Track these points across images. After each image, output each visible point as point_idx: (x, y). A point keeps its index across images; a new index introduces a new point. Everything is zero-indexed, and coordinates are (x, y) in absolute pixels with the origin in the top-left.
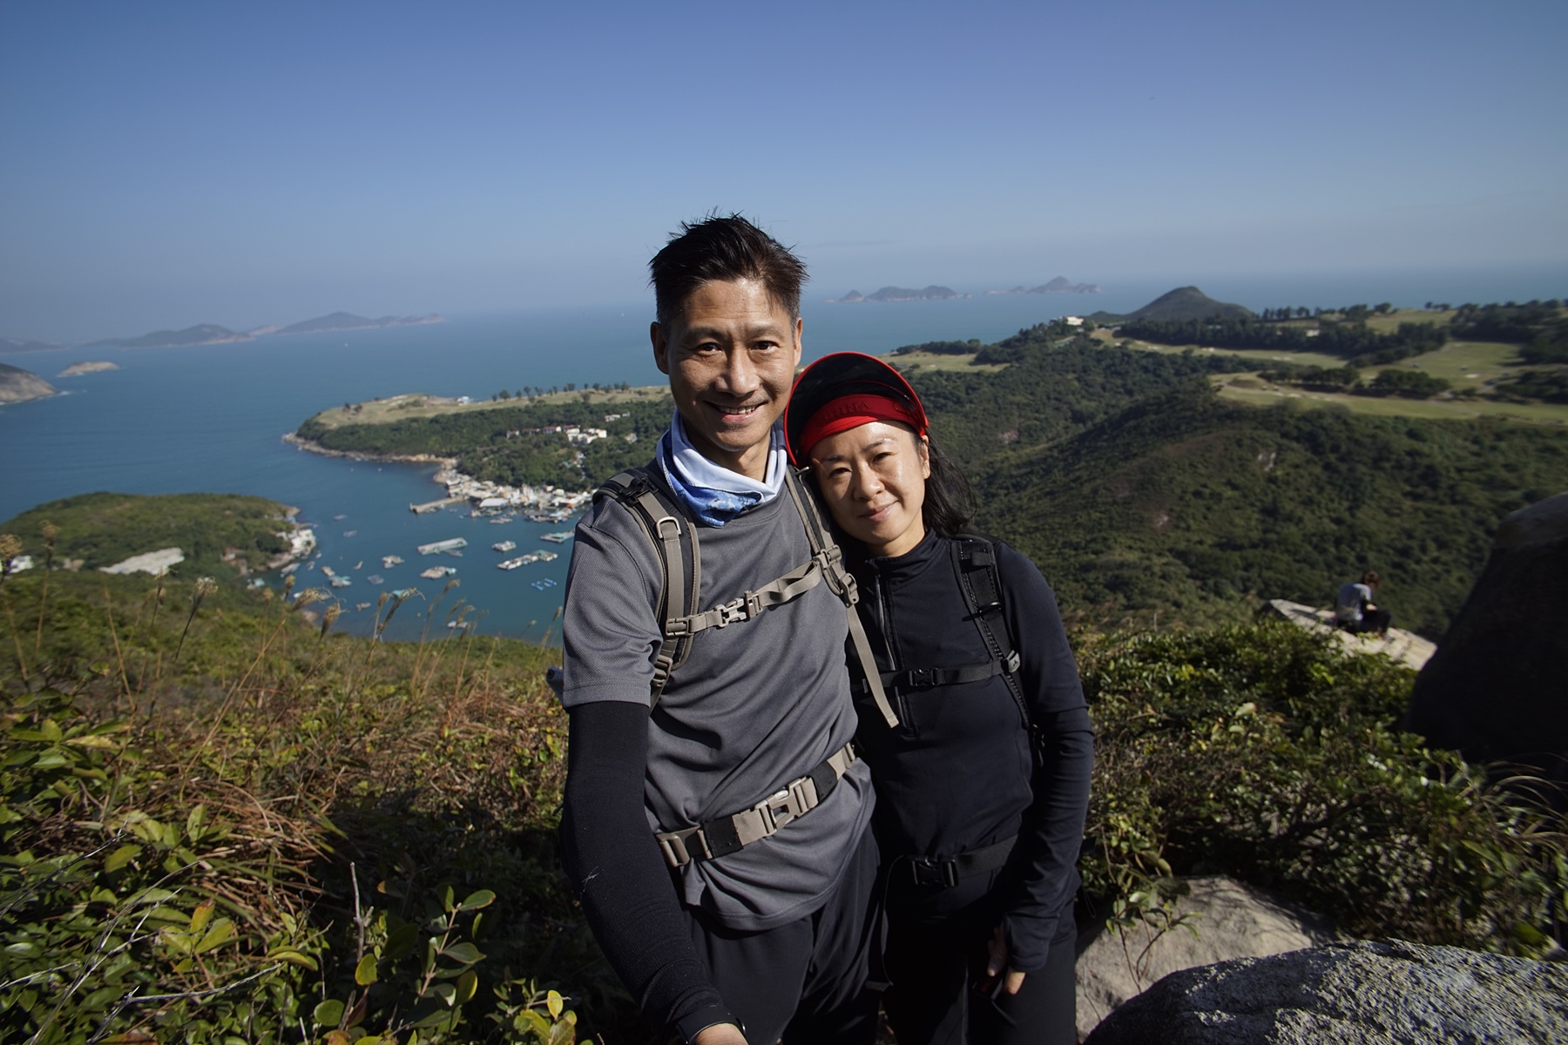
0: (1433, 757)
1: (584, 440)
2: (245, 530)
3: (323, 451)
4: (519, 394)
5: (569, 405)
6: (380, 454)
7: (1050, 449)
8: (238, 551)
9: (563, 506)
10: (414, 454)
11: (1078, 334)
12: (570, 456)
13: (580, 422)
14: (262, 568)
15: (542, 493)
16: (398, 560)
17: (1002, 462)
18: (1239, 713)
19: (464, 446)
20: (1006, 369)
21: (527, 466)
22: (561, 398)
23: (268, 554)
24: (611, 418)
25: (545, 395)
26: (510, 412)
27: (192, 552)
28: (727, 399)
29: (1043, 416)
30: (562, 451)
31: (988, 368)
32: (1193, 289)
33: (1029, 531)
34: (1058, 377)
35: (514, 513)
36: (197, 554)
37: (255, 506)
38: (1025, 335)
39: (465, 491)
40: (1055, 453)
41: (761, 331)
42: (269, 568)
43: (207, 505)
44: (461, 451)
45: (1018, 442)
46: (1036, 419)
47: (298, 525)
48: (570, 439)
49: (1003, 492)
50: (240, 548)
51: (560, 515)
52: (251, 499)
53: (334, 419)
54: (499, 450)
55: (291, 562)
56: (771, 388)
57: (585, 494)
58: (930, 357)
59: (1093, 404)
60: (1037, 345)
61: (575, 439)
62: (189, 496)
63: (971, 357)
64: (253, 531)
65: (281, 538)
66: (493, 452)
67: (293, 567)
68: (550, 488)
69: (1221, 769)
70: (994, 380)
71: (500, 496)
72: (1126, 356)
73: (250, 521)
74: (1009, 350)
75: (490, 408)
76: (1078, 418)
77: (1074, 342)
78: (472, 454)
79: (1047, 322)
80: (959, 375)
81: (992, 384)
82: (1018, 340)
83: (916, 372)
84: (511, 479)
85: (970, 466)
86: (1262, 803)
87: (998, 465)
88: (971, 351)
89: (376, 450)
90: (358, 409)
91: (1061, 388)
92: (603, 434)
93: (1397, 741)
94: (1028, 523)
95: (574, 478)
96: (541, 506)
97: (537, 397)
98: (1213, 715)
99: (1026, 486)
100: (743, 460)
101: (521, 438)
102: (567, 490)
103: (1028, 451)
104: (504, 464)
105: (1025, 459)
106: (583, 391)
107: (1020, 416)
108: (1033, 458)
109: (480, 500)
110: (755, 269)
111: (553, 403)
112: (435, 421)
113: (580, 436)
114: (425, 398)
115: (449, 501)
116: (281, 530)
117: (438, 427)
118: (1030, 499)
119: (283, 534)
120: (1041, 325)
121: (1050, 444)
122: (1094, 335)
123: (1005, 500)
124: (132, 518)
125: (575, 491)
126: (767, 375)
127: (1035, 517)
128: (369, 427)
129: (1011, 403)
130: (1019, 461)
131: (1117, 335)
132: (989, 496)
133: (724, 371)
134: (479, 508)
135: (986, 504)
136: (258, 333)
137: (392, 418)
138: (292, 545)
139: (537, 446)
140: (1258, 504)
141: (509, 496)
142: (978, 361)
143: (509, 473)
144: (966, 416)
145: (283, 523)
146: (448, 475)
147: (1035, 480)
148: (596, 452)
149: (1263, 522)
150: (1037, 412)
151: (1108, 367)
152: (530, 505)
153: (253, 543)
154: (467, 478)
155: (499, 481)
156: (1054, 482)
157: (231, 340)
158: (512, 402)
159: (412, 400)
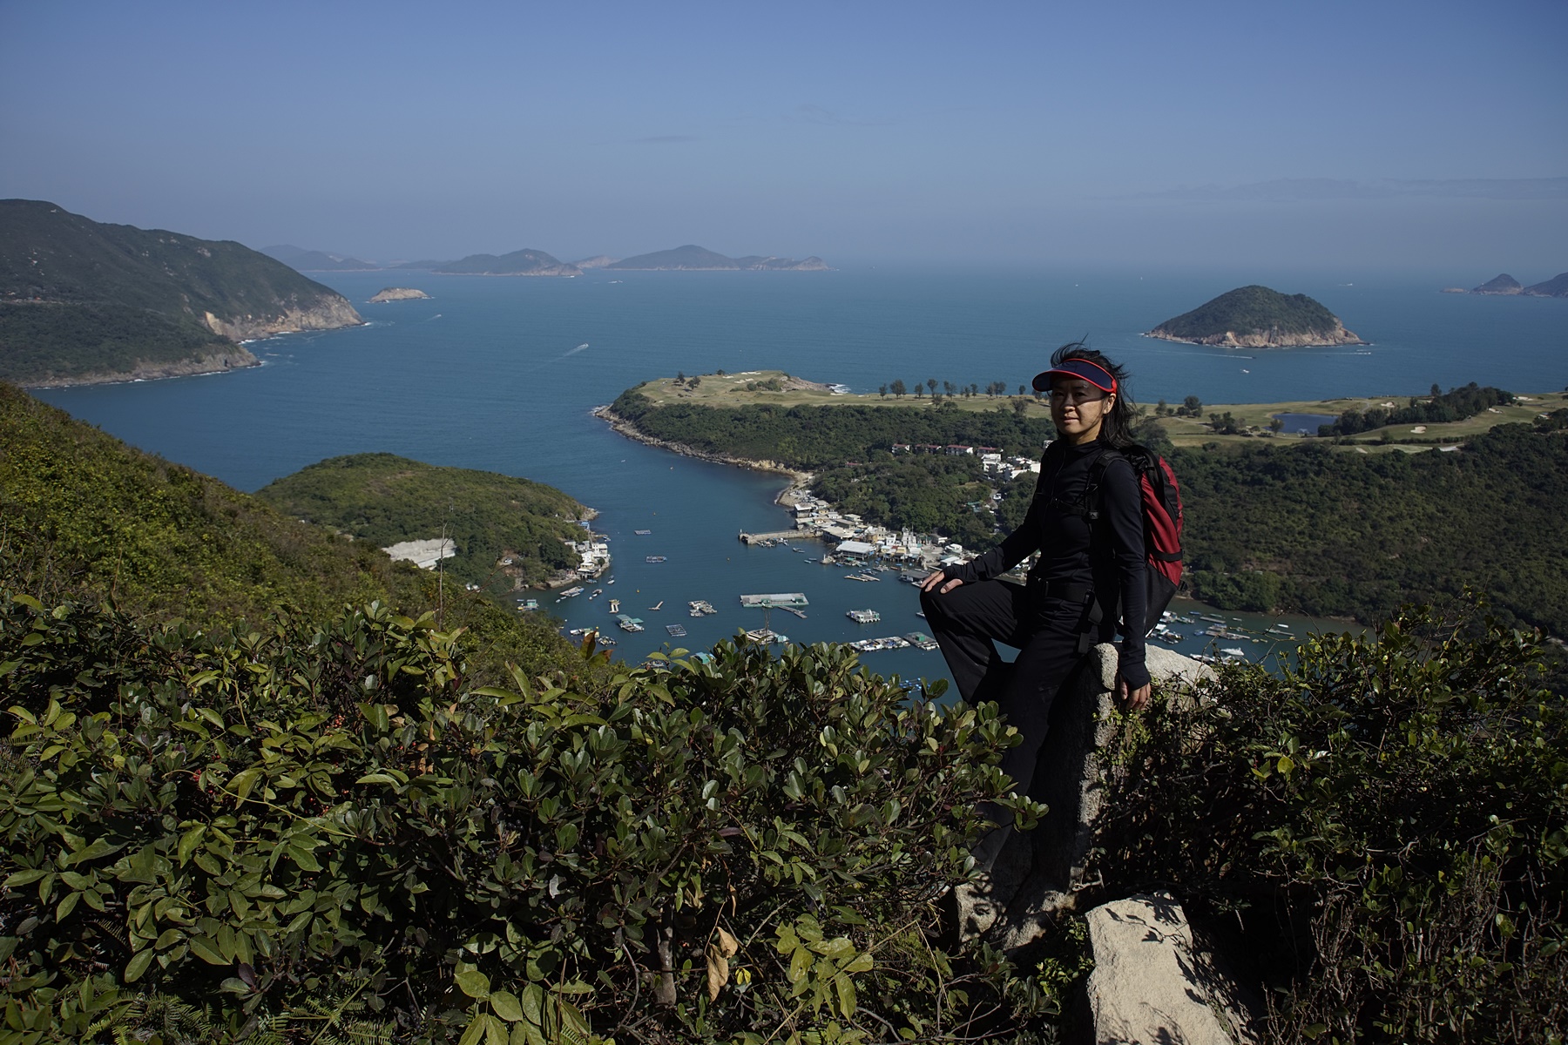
1: (1007, 472)
2: (530, 529)
3: (639, 435)
4: (919, 390)
5: (992, 415)
6: (711, 452)
8: (516, 556)
10: (757, 460)
12: (982, 495)
13: (1004, 443)
14: (539, 585)
15: (929, 545)
16: (710, 609)
19: (827, 456)
21: (914, 501)
22: (980, 403)
23: (550, 567)
25: (958, 396)
26: (903, 413)
27: (465, 549)
30: (969, 486)
35: (883, 568)
36: (470, 550)
37: (546, 499)
39: (818, 523)
42: (549, 585)
43: (492, 489)
44: (823, 464)
47: (592, 536)
48: (986, 468)
50: (518, 553)
52: (543, 489)
53: (661, 394)
54: (877, 469)
55: (575, 584)
61: (993, 468)
62: (475, 472)
64: (539, 532)
65: (570, 547)
66: (868, 472)
67: (575, 591)
68: (942, 540)
71: (868, 539)
73: (536, 519)
75: (875, 405)
78: (836, 470)
84: (887, 516)
89: (708, 444)
90: (694, 384)
96: (924, 564)
97: (944, 396)
101: (913, 456)
104: (881, 492)
106: (1017, 397)
109: (838, 540)
111: (968, 409)
112: (793, 413)
113: (1002, 466)
114: (784, 379)
115: (794, 534)
116: (571, 538)
117: (796, 423)
119: (574, 543)
124: (410, 492)
128: (704, 411)
134: (835, 552)
137: (734, 402)
138: (580, 561)
139: (934, 472)
141: (880, 541)
143: (887, 506)
145: (576, 528)
146: (797, 498)
148: (1022, 495)
152: (910, 559)
153: (535, 549)
154: (824, 504)
155: (870, 517)
157: (557, 274)
158: (907, 400)
159: (766, 379)
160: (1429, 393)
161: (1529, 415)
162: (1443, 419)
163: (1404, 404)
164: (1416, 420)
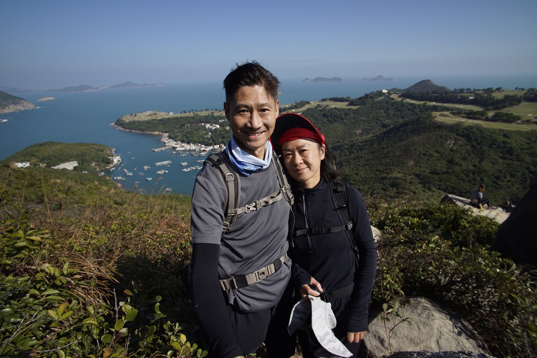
0: (503, 261)
1: (212, 128)
2: (98, 155)
3: (123, 129)
4: (190, 112)
5: (207, 116)
7: (373, 137)
8: (96, 163)
9: (204, 151)
10: (154, 132)
11: (386, 96)
12: (207, 134)
13: (210, 122)
14: (104, 169)
15: (197, 146)
16: (149, 167)
17: (356, 141)
18: (432, 240)
19: (171, 129)
20: (359, 108)
21: (192, 137)
22: (204, 114)
23: (106, 164)
24: (221, 121)
25: (198, 112)
26: (186, 118)
27: (81, 162)
28: (250, 130)
29: (371, 125)
30: (204, 132)
31: (353, 107)
32: (429, 80)
33: (364, 165)
34: (377, 111)
35: (187, 153)
36: (83, 163)
37: (101, 148)
38: (367, 96)
39: (171, 145)
40: (375, 138)
41: (263, 105)
42: (106, 169)
43: (85, 147)
44: (170, 131)
45: (362, 134)
46: (369, 126)
47: (115, 155)
48: (207, 128)
49: (355, 151)
50: (96, 162)
51: (203, 154)
52: (100, 145)
53: (127, 119)
54: (183, 131)
55: (113, 167)
56: (267, 126)
57: (212, 147)
58: (332, 102)
59: (390, 121)
60: (371, 100)
61: (209, 128)
62: (80, 143)
63: (347, 103)
64: (101, 156)
65: (110, 159)
66: (181, 131)
67: (113, 169)
68: (200, 145)
69: (425, 260)
70: (355, 111)
71: (183, 147)
72: (402, 104)
73: (99, 153)
74: (361, 101)
75: (180, 116)
76: (384, 126)
77: (383, 99)
78: (173, 132)
79: (375, 91)
80: (343, 110)
81: (354, 113)
82: (364, 97)
83: (328, 108)
84: (186, 141)
85: (345, 142)
86: (438, 273)
87: (354, 142)
88: (347, 101)
89: (141, 130)
90: (135, 115)
91: (378, 115)
92: (218, 126)
93: (490, 254)
94: (364, 162)
95: (208, 141)
96: (196, 150)
97: (196, 113)
98: (424, 240)
99: (364, 149)
100: (256, 152)
101: (190, 127)
102: (206, 145)
103: (365, 137)
104: (184, 136)
105: (364, 140)
106: (212, 111)
107: (363, 125)
108: (367, 140)
109: (176, 148)
110: (261, 82)
111: (201, 115)
112: (161, 120)
113: (210, 127)
114: (158, 112)
115: (166, 148)
116: (110, 156)
117: (162, 122)
118: (365, 154)
119: (111, 157)
120: (373, 92)
121: (373, 135)
122: (391, 96)
123: (356, 154)
124: (61, 151)
125: (208, 146)
126: (265, 121)
127: (367, 160)
128: (139, 122)
129: (361, 120)
130: (362, 141)
131: (400, 97)
132: (351, 152)
133: (250, 120)
134: (176, 151)
135: (350, 155)
136: (102, 88)
137: (147, 119)
138: (113, 161)
139: (195, 130)
140: (446, 159)
141: (186, 147)
142: (349, 105)
143: (186, 139)
144: (344, 124)
145: (111, 154)
146: (165, 139)
147: (367, 147)
148: (216, 133)
149: (447, 165)
150: (369, 123)
151: (396, 108)
152: (193, 150)
153: (101, 160)
154: (172, 140)
155: (183, 141)
156: (374, 148)
157: (93, 91)
158: (187, 114)
159: (153, 113)
160: (295, 103)
161: (313, 106)
162: (298, 108)
163: (290, 105)
164: (293, 108)
